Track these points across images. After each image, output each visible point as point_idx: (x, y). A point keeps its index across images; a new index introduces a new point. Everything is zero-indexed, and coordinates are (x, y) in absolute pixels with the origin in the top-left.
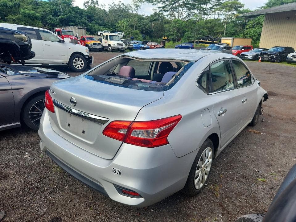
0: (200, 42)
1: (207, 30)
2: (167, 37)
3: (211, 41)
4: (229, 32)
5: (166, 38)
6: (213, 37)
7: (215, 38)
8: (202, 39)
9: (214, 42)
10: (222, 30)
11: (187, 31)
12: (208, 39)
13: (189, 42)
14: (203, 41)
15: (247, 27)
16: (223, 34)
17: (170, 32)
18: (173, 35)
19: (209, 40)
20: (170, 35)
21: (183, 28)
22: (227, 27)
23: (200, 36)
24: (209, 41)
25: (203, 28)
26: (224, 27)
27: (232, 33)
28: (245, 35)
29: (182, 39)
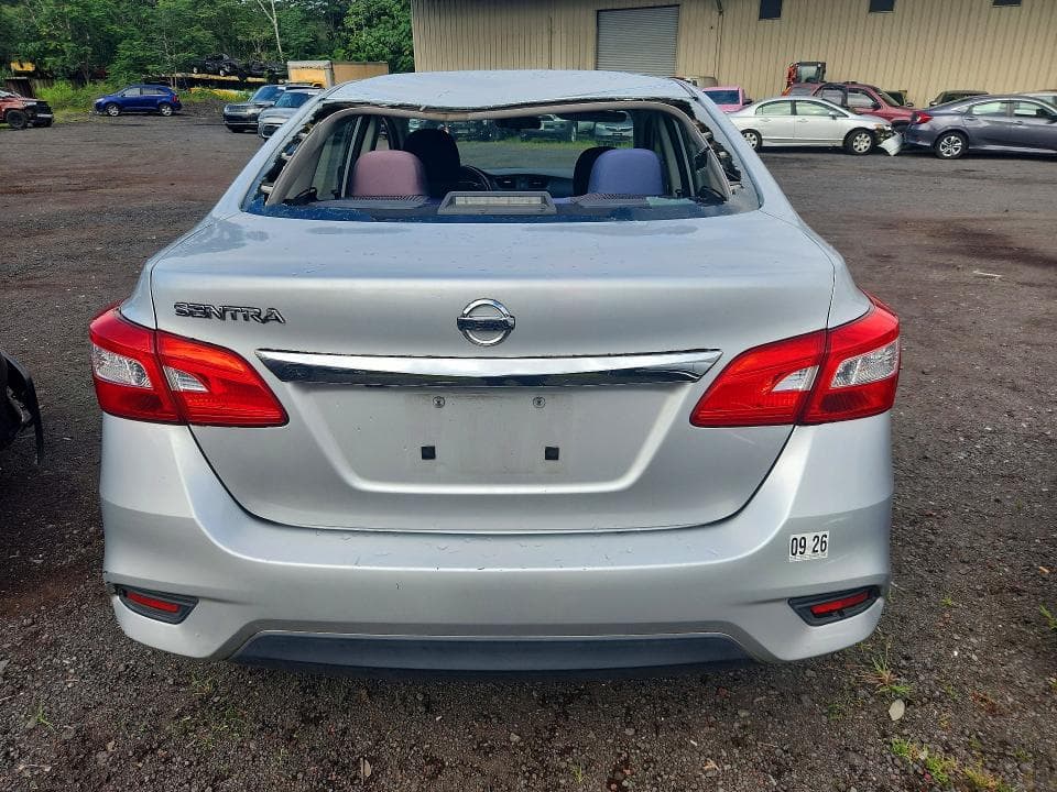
0: (194, 82)
1: (209, 34)
2: (33, 62)
3: (235, 78)
4: (293, 43)
5: (29, 67)
6: (239, 62)
7: (247, 66)
8: (195, 70)
9: (250, 79)
10: (266, 34)
11: (124, 37)
12: (222, 68)
13: (148, 82)
14: (204, 76)
15: (350, 22)
16: (275, 47)
17: (39, 38)
18: (56, 52)
19: (226, 74)
20: (47, 52)
21: (98, 24)
22: (279, 20)
23: (190, 58)
24: (227, 78)
25: (190, 23)
26: (269, 21)
27: (307, 44)
28: (352, 52)
29: (112, 69)
